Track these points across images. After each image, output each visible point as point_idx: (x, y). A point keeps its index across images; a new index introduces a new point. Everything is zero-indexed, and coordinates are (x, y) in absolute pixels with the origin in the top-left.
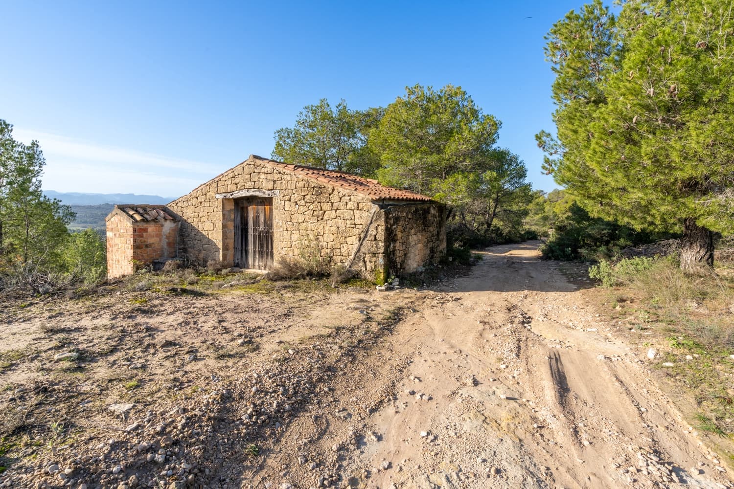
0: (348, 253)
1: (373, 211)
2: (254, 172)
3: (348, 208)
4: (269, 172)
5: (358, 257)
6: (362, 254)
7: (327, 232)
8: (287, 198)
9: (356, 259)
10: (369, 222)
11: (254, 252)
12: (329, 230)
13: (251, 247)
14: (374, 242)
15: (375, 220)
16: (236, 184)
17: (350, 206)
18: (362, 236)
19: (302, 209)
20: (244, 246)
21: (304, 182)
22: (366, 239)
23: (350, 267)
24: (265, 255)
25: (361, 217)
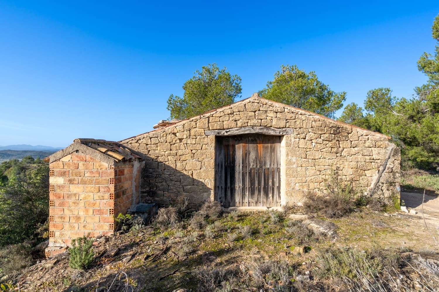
0: (368, 184)
1: (390, 148)
2: (259, 110)
3: (366, 145)
4: (279, 110)
5: (377, 187)
6: (380, 184)
7: (346, 167)
8: (303, 136)
9: (376, 188)
10: (387, 157)
11: (243, 189)
12: (349, 165)
13: (238, 185)
14: (391, 174)
15: (393, 156)
16: (236, 121)
17: (369, 144)
18: (381, 169)
19: (319, 147)
20: (229, 185)
21: (321, 122)
22: (384, 171)
23: (371, 196)
24: (256, 193)
25: (379, 153)
